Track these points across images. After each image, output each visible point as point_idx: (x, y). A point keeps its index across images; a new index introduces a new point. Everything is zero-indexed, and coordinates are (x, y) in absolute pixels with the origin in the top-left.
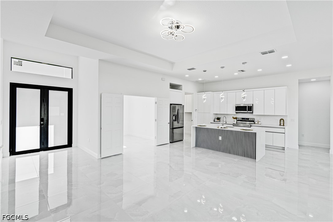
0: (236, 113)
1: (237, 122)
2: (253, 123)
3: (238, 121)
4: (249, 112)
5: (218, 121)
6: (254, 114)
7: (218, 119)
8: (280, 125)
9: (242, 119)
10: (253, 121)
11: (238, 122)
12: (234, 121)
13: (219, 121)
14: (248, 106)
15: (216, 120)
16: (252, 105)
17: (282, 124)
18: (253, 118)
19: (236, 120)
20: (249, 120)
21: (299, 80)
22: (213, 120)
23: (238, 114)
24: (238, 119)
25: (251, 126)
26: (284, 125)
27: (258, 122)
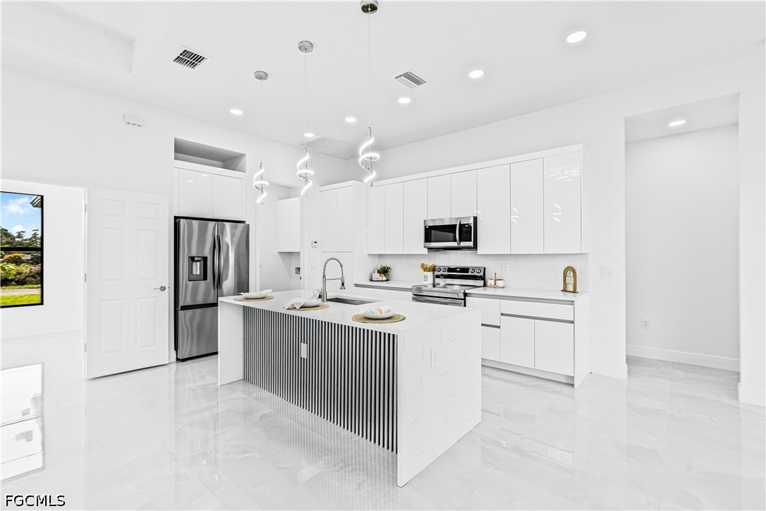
0: (430, 249)
1: (434, 281)
2: (481, 283)
3: (438, 277)
4: (463, 244)
5: (380, 279)
6: (480, 250)
7: (384, 271)
8: (565, 290)
9: (450, 270)
10: (483, 278)
11: (437, 280)
12: (426, 277)
13: (384, 278)
14: (460, 225)
15: (376, 276)
16: (471, 222)
17: (570, 288)
18: (479, 268)
19: (430, 274)
20: (470, 274)
21: (627, 121)
22: (368, 278)
23: (434, 254)
24: (436, 273)
25: (465, 295)
26: (574, 292)
27: (496, 280)
